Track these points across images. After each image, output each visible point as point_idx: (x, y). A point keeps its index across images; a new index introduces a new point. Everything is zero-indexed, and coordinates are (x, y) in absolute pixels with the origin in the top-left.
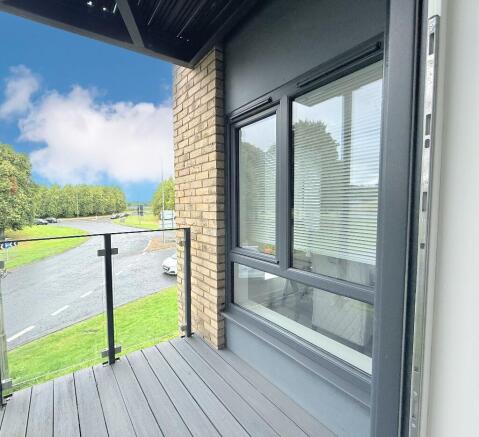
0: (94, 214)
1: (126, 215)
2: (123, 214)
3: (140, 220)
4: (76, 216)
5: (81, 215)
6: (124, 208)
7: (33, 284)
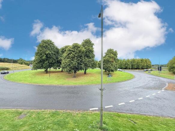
0: (137, 69)
1: (152, 70)
2: (150, 70)
3: (159, 73)
4: (130, 69)
5: (132, 69)
6: (150, 67)
7: (115, 90)
